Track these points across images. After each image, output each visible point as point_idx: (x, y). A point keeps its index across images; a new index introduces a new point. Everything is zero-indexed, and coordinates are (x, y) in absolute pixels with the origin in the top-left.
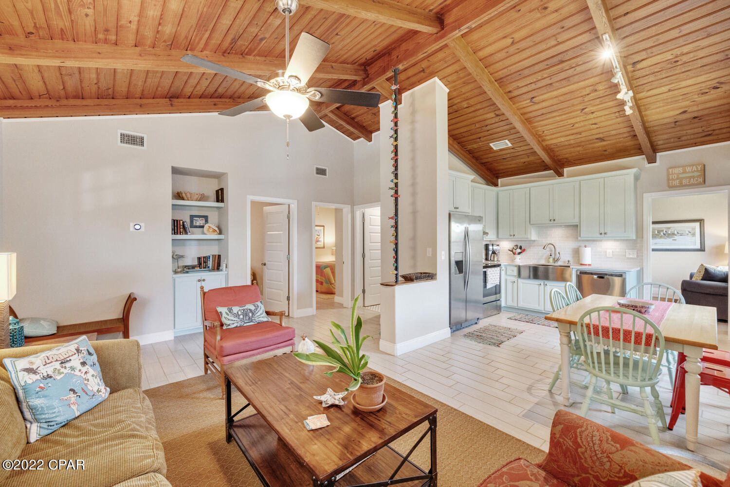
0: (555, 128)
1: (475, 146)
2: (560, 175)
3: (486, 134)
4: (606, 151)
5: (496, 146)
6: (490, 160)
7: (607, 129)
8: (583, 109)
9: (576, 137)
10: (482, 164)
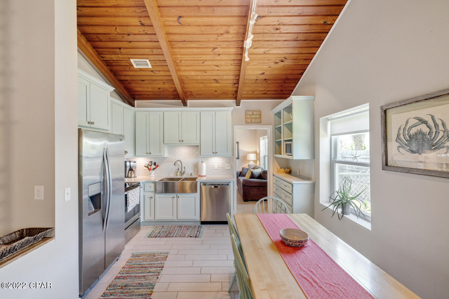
0: (190, 60)
1: (114, 57)
2: (185, 104)
3: (127, 46)
4: (216, 91)
5: (136, 63)
6: (128, 78)
7: (222, 73)
8: (215, 48)
9: (203, 75)
10: (121, 81)
